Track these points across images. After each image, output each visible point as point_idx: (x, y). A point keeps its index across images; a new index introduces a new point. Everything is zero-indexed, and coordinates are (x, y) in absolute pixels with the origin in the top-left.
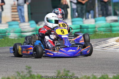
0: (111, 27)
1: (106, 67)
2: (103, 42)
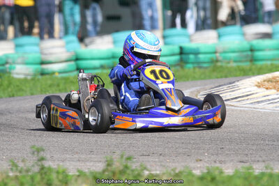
0: (252, 50)
2: (225, 87)
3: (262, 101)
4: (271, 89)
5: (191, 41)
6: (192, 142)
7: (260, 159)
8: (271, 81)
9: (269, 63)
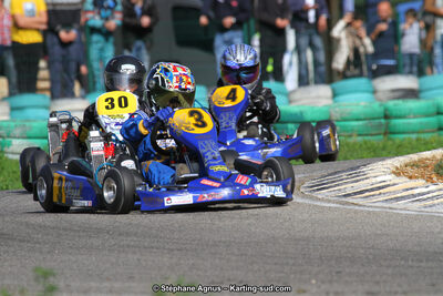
0: (387, 117)
1: (347, 270)
2: (344, 175)
3: (403, 198)
4: (417, 178)
5: (290, 102)
6: (291, 262)
7: (399, 289)
8: (417, 167)
9: (414, 136)
